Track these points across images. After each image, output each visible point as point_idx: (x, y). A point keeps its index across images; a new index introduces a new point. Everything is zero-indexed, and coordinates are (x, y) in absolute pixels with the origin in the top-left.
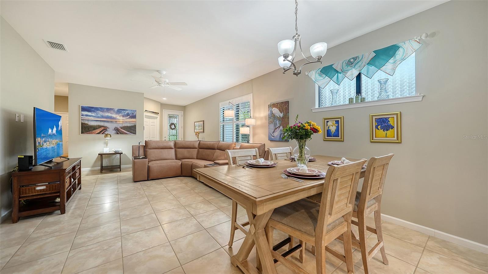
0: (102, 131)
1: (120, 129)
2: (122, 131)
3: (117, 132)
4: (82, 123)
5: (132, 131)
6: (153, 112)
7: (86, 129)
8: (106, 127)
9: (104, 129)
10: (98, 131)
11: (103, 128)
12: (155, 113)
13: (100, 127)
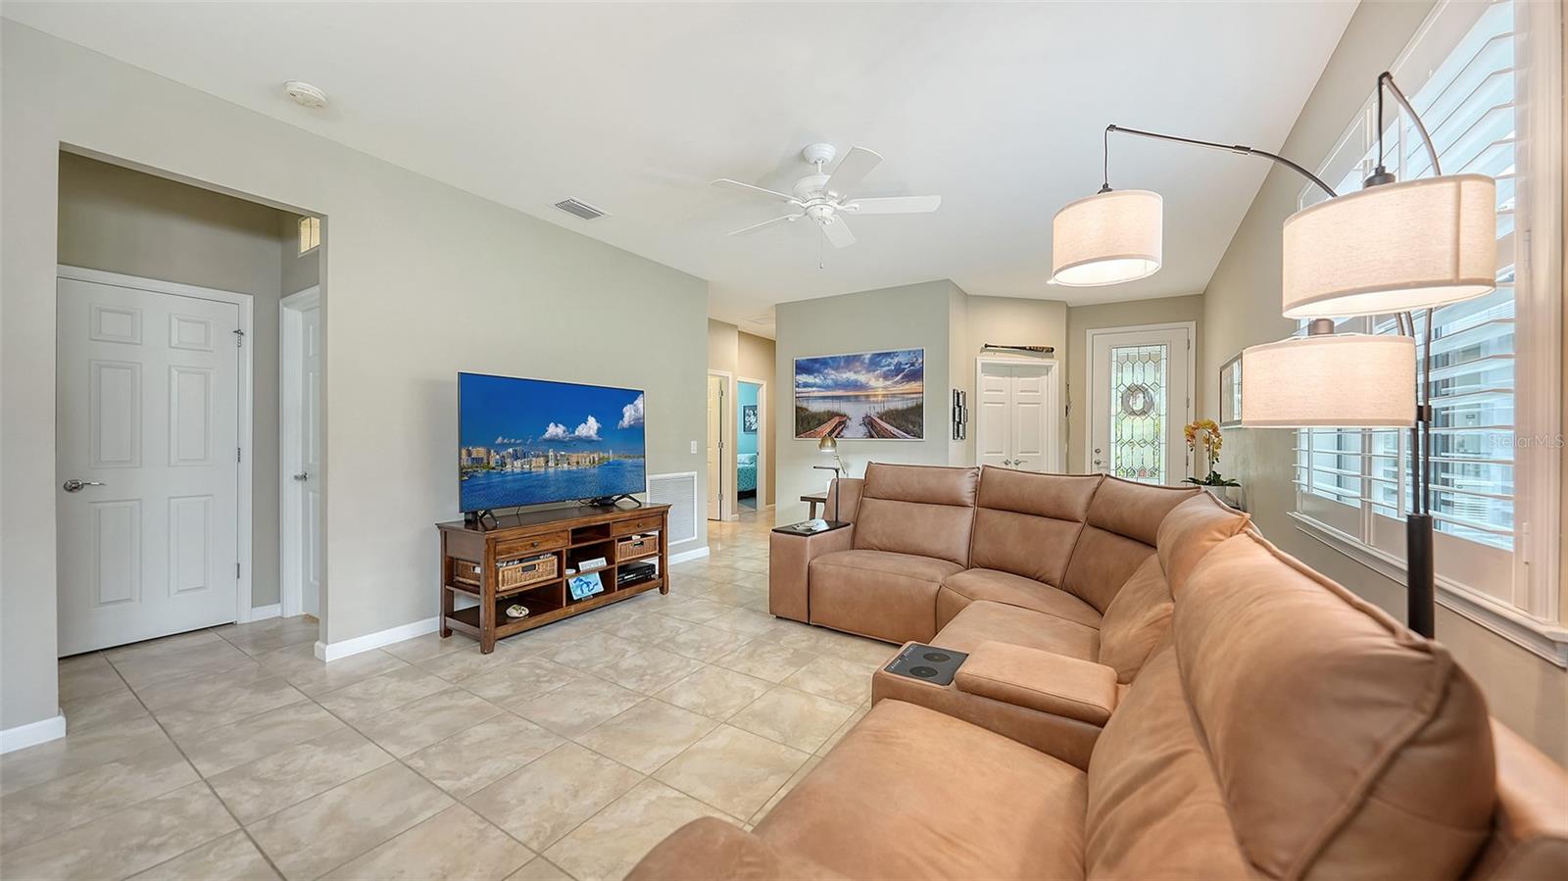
0: (836, 427)
1: (877, 420)
2: (882, 428)
3: (870, 432)
4: (798, 409)
5: (911, 427)
6: (1024, 348)
7: (806, 423)
8: (845, 416)
9: (840, 423)
10: (827, 428)
11: (836, 420)
12: (1030, 349)
13: (831, 415)
